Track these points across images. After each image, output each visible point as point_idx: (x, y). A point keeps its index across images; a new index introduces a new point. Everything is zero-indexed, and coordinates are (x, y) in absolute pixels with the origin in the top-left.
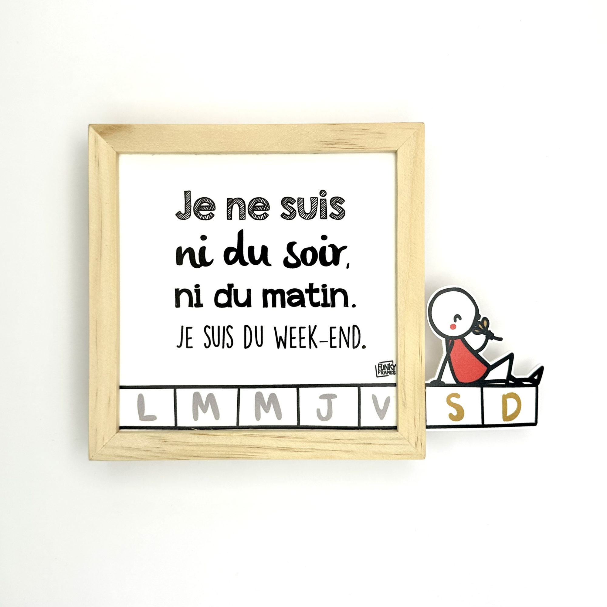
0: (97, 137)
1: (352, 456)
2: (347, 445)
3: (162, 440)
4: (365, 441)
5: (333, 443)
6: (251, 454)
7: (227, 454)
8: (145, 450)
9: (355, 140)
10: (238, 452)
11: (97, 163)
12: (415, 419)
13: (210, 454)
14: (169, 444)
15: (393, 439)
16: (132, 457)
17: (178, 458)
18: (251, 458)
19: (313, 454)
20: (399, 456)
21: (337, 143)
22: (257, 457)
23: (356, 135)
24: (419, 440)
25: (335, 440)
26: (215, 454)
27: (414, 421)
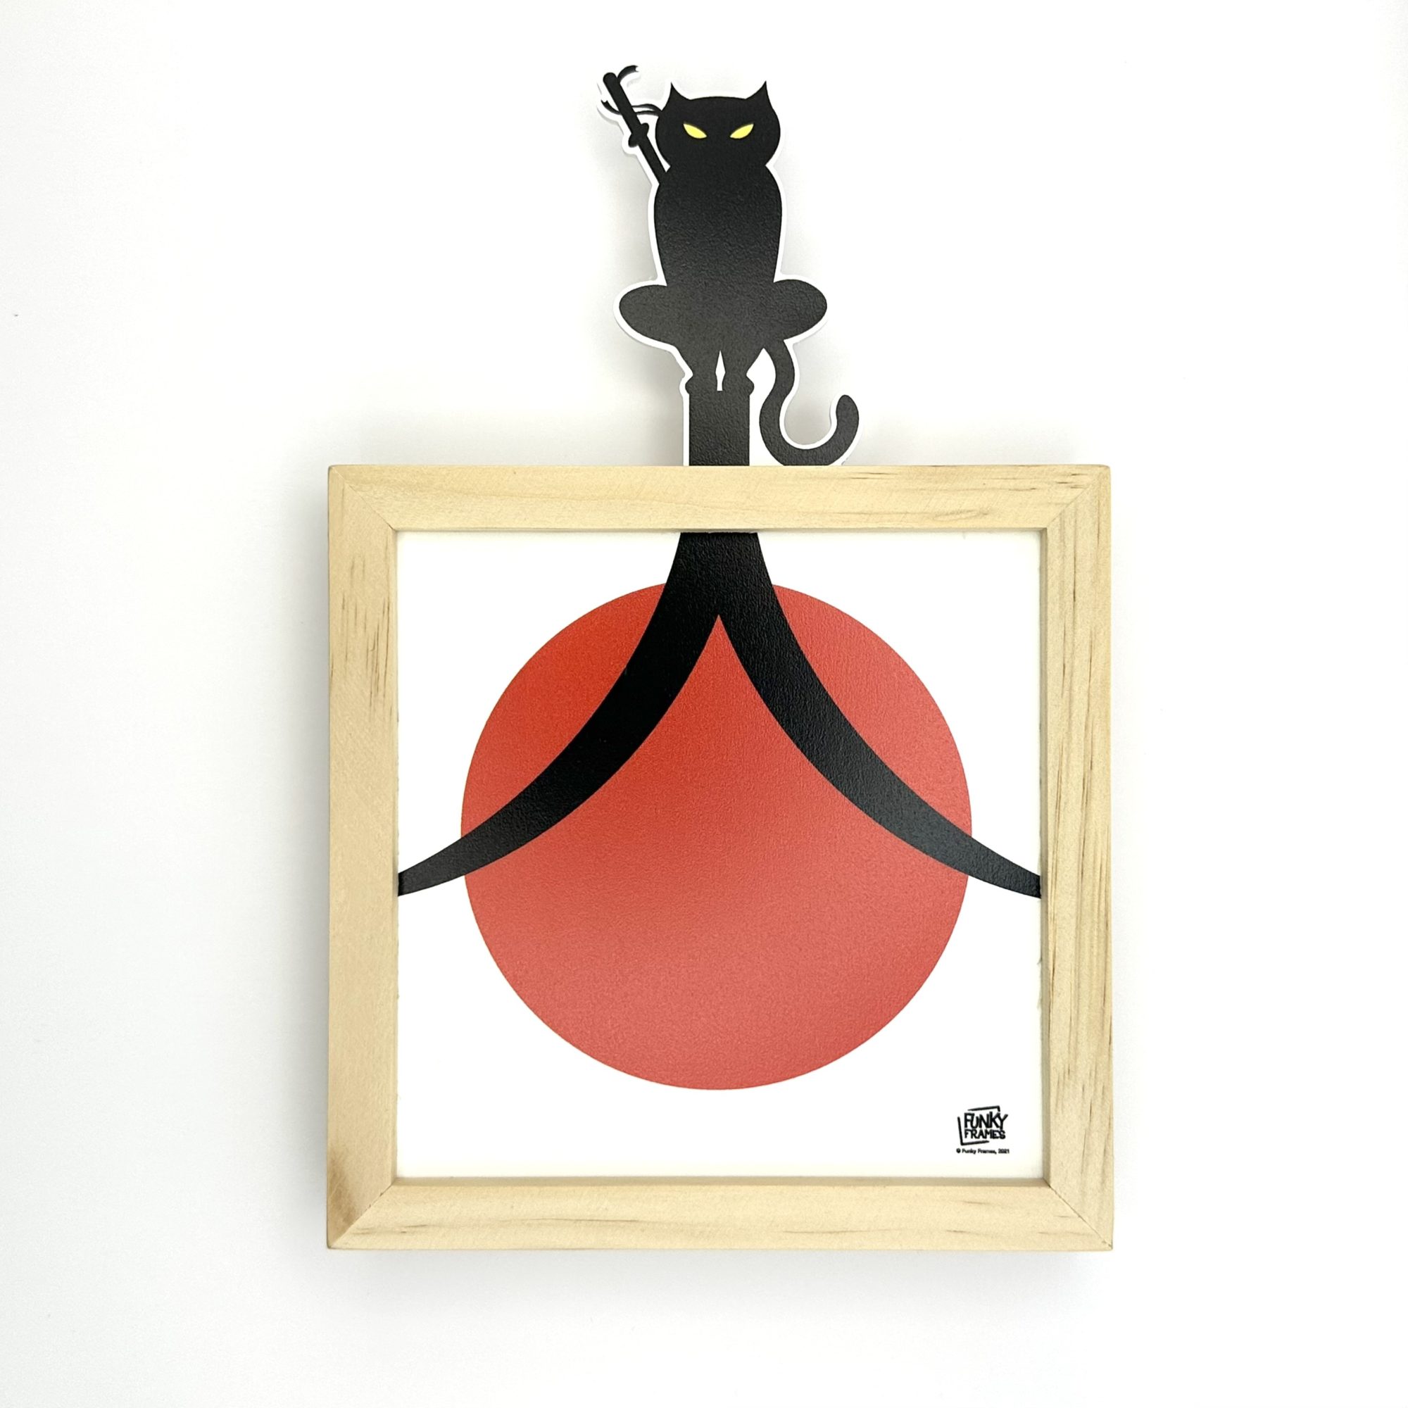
0: (358, 1229)
1: (1102, 634)
2: (1077, 648)
3: (1067, 1079)
4: (1068, 603)
5: (1071, 681)
6: (1099, 871)
7: (1099, 927)
8: (1089, 1119)
9: (368, 626)
10: (1093, 902)
11: (418, 1229)
12: (1017, 490)
13: (1097, 966)
14: (1076, 1062)
15: (1062, 539)
16: (1105, 1150)
17: (1108, 1043)
18: (1107, 871)
19: (1097, 726)
20: (1101, 526)
21: (375, 669)
22: (1105, 857)
23: (356, 624)
24: (1067, 481)
25: (1066, 676)
26: (1098, 954)
27: (1021, 492)
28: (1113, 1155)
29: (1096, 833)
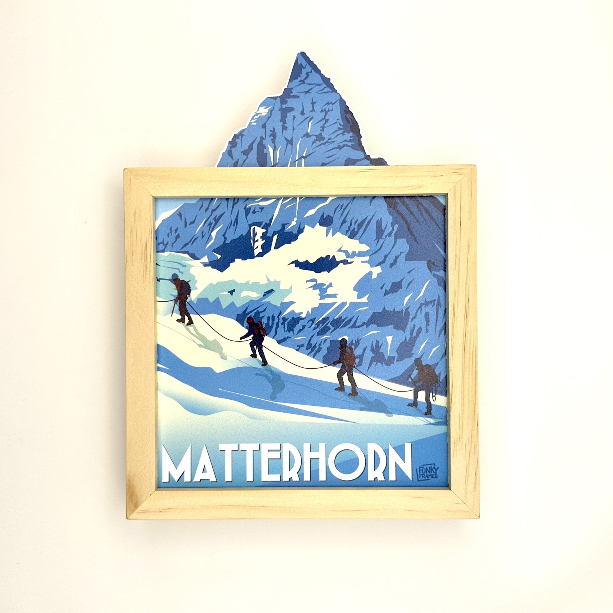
28: (479, 476)
29: (471, 332)
